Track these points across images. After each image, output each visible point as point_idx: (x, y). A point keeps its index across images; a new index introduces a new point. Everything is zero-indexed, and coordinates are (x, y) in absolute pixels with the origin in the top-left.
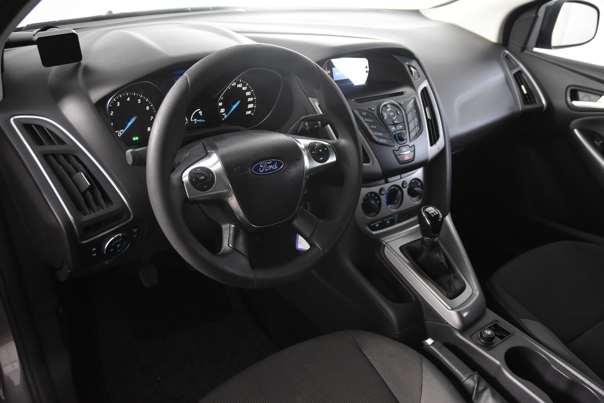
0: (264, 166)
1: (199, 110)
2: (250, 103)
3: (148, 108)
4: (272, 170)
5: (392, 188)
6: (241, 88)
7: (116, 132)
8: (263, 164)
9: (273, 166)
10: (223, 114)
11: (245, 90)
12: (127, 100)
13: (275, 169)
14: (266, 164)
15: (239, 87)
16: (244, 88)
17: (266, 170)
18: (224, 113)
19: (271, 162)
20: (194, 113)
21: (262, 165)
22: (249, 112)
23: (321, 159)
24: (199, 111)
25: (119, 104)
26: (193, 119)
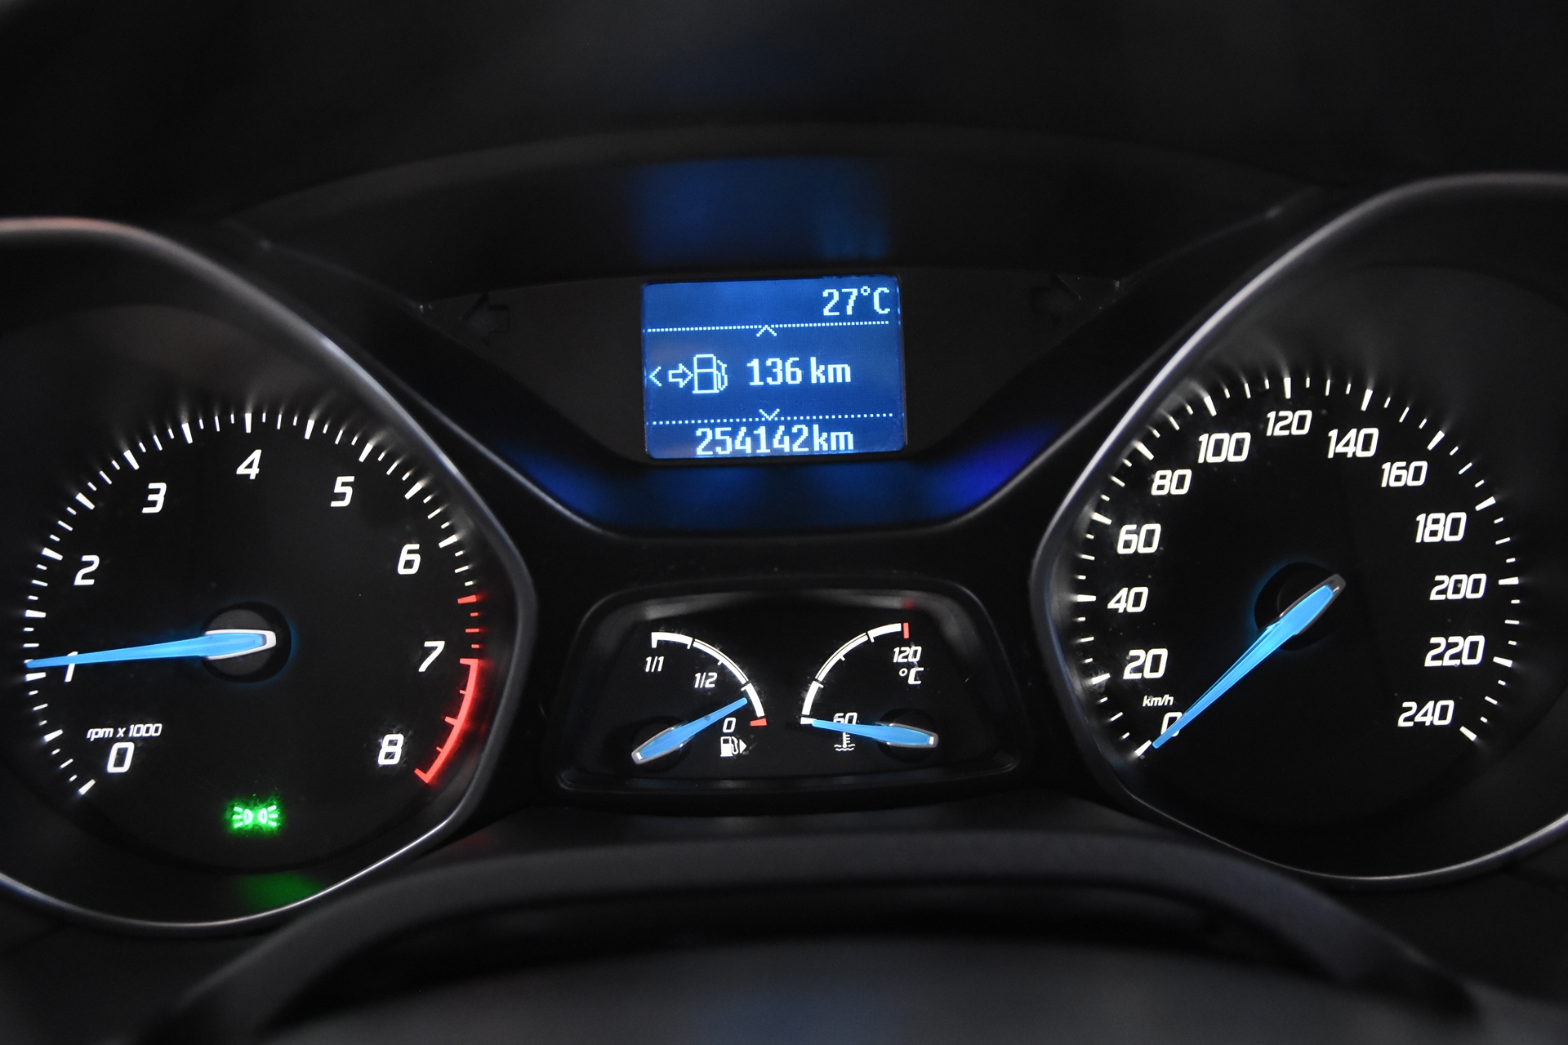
1: (895, 628)
2: (1457, 618)
3: (417, 558)
6: (1372, 468)
7: (94, 734)
10: (1147, 702)
11: (1405, 492)
12: (241, 470)
15: (1340, 456)
16: (1397, 475)
18: (1155, 687)
20: (839, 655)
22: (1433, 714)
24: (895, 640)
25: (159, 495)
26: (823, 709)
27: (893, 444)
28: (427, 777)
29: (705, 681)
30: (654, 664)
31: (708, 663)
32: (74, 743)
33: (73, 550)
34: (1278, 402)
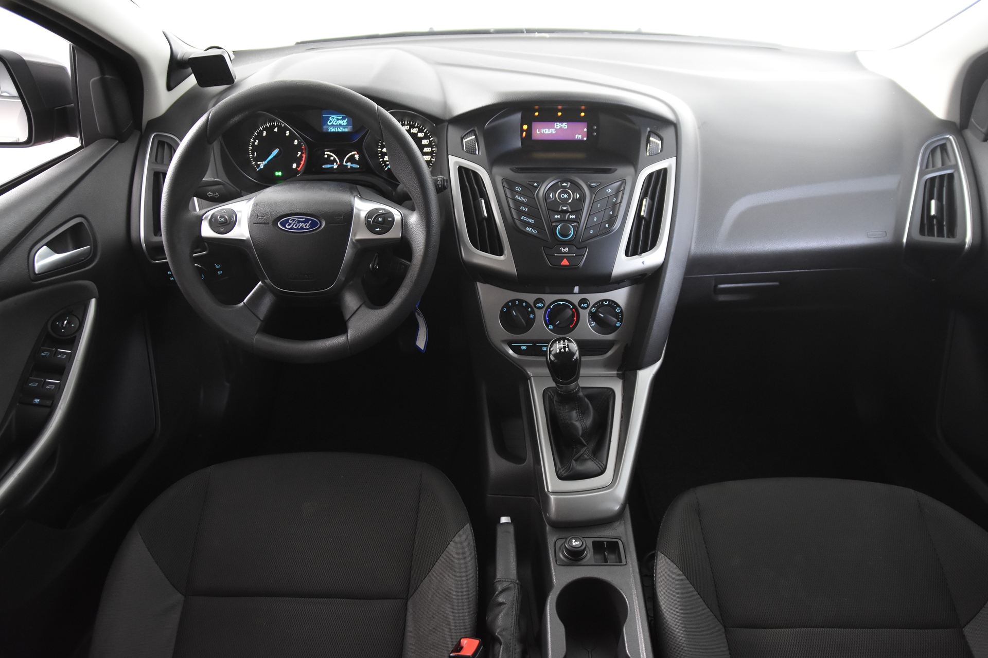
0: (294, 222)
1: (355, 152)
3: (297, 142)
4: (302, 228)
5: (561, 303)
6: (417, 134)
7: (259, 163)
8: (294, 220)
9: (305, 224)
11: (421, 137)
12: (275, 130)
13: (306, 229)
14: (297, 220)
15: (412, 133)
17: (294, 226)
18: (388, 161)
19: (304, 219)
20: (348, 156)
21: (291, 221)
23: (378, 229)
24: (355, 154)
25: (265, 133)
26: (346, 162)
27: (352, 131)
28: (299, 169)
29: (332, 158)
30: (326, 156)
31: (332, 156)
32: (256, 164)
33: (255, 140)
34: (405, 125)
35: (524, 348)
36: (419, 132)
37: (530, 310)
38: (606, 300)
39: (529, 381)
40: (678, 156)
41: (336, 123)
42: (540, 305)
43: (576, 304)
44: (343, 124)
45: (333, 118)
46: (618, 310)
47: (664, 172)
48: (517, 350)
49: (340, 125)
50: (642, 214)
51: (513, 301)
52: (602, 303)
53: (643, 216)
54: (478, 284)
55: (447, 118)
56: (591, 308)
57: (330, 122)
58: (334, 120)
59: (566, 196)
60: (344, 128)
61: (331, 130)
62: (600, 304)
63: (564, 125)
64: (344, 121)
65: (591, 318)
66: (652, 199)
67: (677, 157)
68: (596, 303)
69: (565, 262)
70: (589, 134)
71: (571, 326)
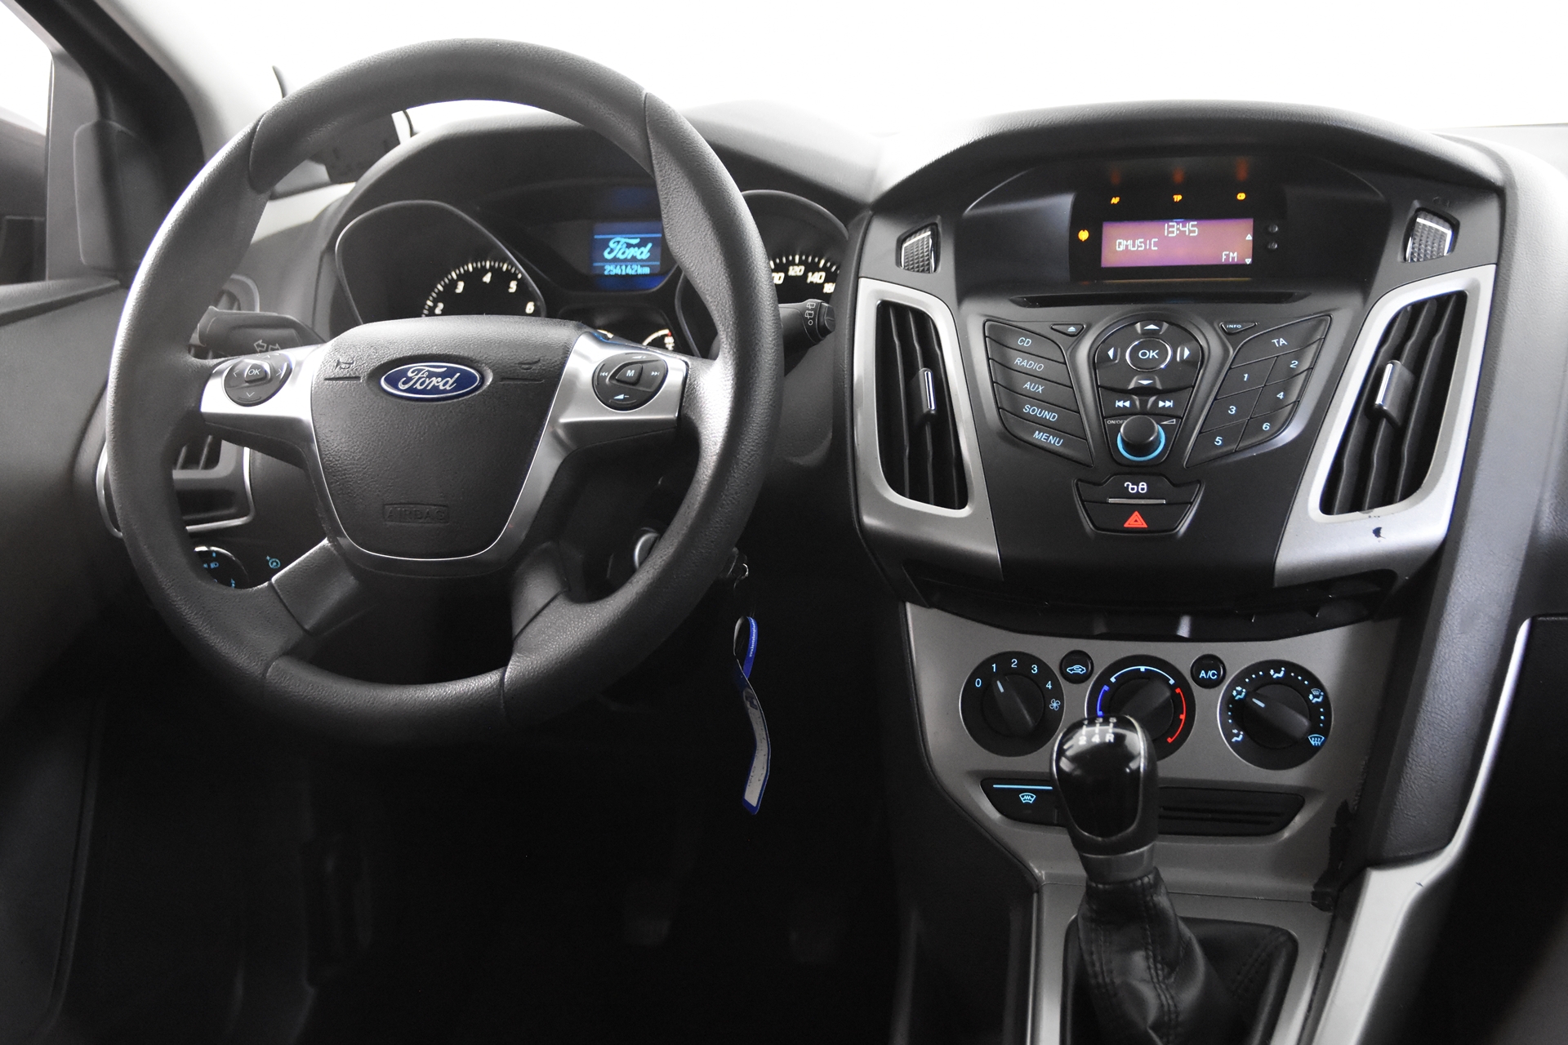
0: (419, 375)
1: (666, 332)
3: (532, 307)
4: (435, 390)
5: (1142, 668)
8: (420, 371)
9: (445, 381)
12: (485, 279)
13: (445, 391)
14: (428, 371)
15: (812, 283)
16: (830, 288)
17: (417, 385)
19: (444, 369)
20: (649, 339)
21: (412, 372)
23: (621, 397)
24: (666, 335)
25: (461, 286)
27: (657, 271)
33: (435, 302)
34: (793, 263)
35: (1028, 798)
36: (827, 280)
37: (1049, 686)
38: (1277, 665)
39: (1035, 895)
40: (1502, 260)
41: (623, 253)
42: (1078, 669)
43: (1186, 672)
44: (639, 257)
45: (618, 242)
46: (1315, 698)
47: (1457, 302)
48: (1006, 803)
49: (634, 259)
50: (1379, 401)
51: (1003, 658)
52: (1267, 673)
53: (1380, 406)
54: (909, 606)
55: (871, 197)
56: (1232, 687)
57: (609, 253)
58: (619, 246)
59: (1152, 354)
60: (642, 266)
61: (611, 270)
62: (1258, 676)
63: (1191, 228)
64: (642, 249)
65: (1232, 717)
66: (1416, 368)
67: (1497, 264)
68: (1247, 672)
69: (1136, 521)
70: (1258, 247)
71: (1170, 740)
